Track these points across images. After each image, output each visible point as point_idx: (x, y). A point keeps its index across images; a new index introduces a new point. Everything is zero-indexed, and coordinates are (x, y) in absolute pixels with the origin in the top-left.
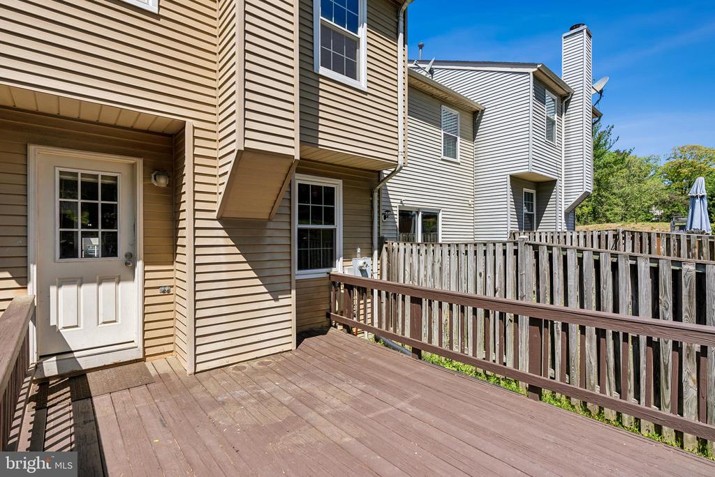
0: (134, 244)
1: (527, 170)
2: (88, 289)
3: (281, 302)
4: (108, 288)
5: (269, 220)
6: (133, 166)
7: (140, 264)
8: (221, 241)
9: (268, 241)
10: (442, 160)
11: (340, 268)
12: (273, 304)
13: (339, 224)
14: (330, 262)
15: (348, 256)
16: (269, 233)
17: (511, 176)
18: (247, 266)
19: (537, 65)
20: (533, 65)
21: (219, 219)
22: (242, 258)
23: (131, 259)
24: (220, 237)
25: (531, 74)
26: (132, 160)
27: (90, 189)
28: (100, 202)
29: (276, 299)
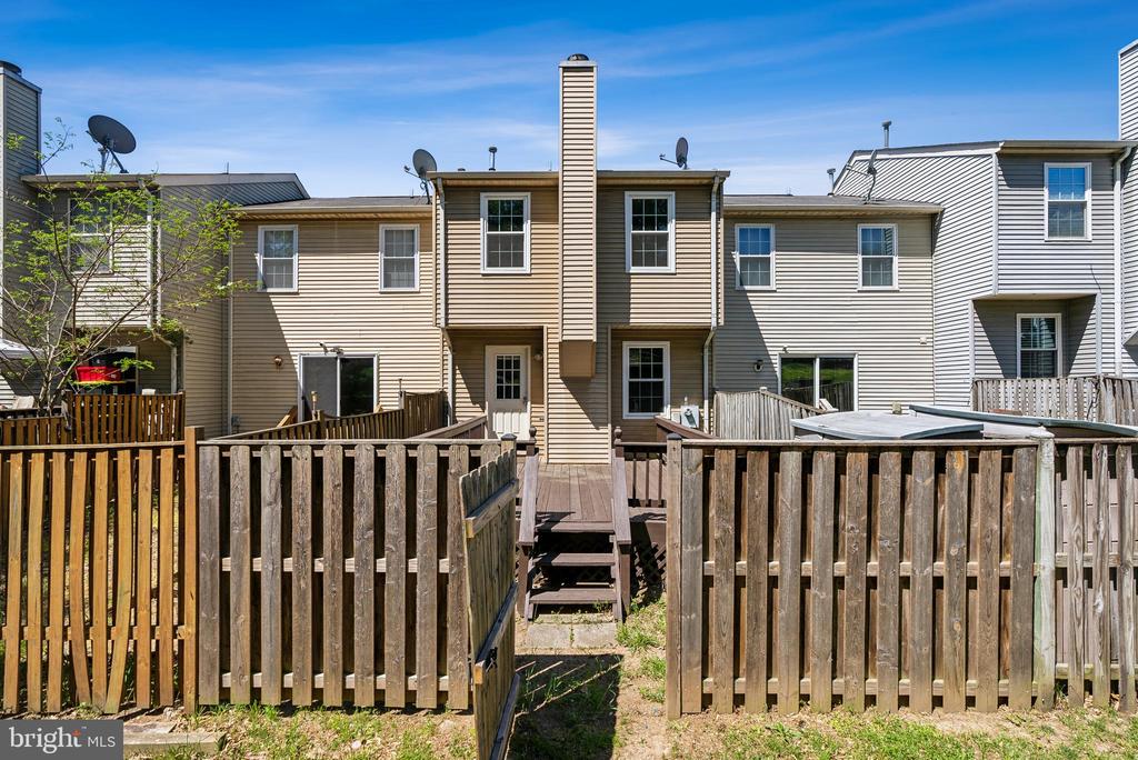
0: (527, 393)
1: (991, 292)
2: (508, 415)
3: (601, 431)
4: (515, 415)
5: (592, 377)
6: (526, 349)
7: (529, 403)
8: (563, 391)
9: (592, 391)
10: (859, 292)
11: (668, 414)
12: (595, 431)
13: (667, 379)
14: (659, 408)
15: (676, 404)
16: (592, 386)
17: (974, 301)
18: (578, 406)
19: (998, 142)
20: (995, 144)
21: (561, 378)
22: (574, 401)
23: (525, 399)
24: (562, 388)
25: (994, 156)
26: (525, 347)
27: (508, 363)
28: (513, 370)
29: (598, 429)
